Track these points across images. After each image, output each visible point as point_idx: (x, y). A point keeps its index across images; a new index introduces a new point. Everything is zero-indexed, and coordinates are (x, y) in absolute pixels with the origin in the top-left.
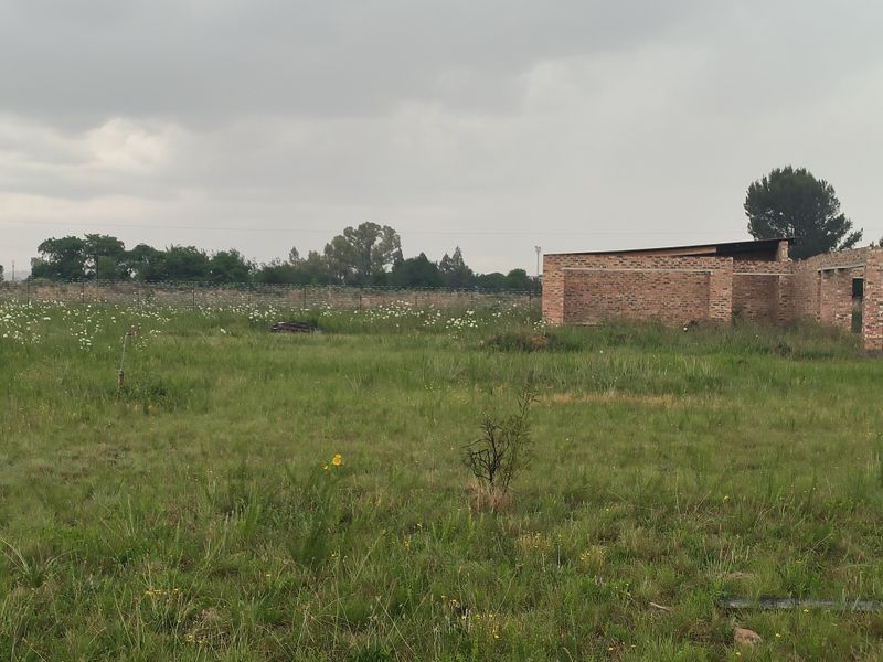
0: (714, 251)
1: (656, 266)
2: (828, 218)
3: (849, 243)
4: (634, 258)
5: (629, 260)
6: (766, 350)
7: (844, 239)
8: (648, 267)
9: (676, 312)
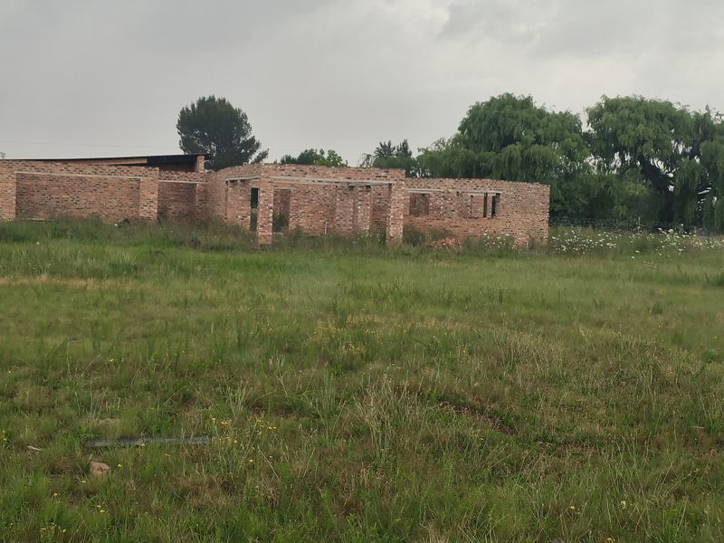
0: (145, 162)
1: (96, 173)
2: (242, 139)
3: (259, 160)
4: (76, 165)
5: (72, 167)
6: (181, 243)
7: (254, 157)
8: (89, 173)
9: (113, 211)
